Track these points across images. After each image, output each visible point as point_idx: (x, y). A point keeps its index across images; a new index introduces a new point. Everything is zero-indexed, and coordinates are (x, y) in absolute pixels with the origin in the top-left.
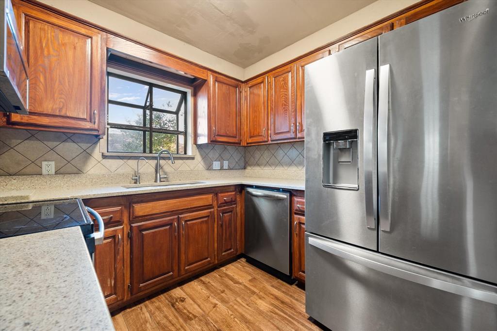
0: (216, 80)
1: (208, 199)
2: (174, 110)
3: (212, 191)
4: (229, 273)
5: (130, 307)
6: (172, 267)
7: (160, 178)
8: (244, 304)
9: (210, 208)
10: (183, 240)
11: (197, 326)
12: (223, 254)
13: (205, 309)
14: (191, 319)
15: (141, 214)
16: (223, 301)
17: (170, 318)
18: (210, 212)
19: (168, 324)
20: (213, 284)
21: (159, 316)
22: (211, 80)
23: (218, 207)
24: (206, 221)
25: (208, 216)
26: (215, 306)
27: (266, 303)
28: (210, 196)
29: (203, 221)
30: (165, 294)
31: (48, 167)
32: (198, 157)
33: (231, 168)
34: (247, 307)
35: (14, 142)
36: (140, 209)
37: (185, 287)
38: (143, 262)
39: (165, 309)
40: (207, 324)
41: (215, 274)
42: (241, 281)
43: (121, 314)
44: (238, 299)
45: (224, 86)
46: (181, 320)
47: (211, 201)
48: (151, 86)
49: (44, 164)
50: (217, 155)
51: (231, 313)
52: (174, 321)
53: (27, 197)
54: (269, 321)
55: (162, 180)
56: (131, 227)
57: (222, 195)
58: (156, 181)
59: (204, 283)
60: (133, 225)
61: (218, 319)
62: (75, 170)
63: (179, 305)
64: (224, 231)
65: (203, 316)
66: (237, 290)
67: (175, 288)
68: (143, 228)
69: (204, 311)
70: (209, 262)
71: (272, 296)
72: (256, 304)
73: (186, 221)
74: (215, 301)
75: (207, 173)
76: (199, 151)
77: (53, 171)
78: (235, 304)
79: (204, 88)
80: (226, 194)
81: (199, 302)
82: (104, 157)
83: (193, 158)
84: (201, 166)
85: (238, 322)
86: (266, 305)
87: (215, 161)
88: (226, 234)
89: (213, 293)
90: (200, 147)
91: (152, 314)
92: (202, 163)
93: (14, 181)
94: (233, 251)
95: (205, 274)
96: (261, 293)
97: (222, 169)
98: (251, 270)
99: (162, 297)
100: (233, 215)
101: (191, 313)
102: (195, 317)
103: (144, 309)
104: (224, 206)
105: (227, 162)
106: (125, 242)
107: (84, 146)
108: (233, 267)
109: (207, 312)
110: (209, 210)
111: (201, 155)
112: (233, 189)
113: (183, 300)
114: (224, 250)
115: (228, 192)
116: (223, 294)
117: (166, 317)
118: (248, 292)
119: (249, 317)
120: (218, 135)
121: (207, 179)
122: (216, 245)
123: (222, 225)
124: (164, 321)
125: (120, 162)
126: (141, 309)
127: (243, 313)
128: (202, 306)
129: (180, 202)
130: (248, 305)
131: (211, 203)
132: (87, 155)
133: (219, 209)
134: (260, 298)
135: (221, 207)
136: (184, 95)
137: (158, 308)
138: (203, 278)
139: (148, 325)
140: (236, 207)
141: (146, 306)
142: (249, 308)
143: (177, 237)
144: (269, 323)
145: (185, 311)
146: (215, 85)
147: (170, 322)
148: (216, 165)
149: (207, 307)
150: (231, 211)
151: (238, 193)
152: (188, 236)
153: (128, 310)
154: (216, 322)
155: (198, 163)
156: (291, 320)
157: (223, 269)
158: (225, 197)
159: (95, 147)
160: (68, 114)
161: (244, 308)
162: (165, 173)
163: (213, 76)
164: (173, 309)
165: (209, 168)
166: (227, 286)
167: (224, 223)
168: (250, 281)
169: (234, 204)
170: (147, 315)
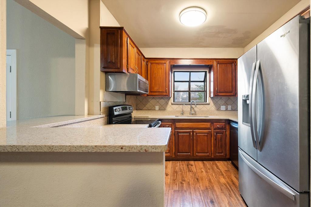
0: (218, 63)
1: (208, 125)
2: (203, 80)
3: (210, 121)
4: (218, 164)
5: (175, 161)
6: (190, 151)
7: (192, 113)
8: (214, 176)
9: (209, 130)
10: (195, 141)
11: (191, 174)
12: (217, 154)
13: (197, 171)
14: (191, 172)
15: (178, 127)
16: (207, 172)
17: (184, 168)
18: (209, 131)
19: (183, 170)
20: (208, 165)
21: (181, 166)
22: (215, 63)
23: (214, 130)
24: (206, 135)
25: (208, 133)
26: (202, 172)
27: (225, 180)
28: (209, 124)
29: (204, 135)
30: (187, 161)
31: (157, 108)
32: (212, 104)
33: (233, 110)
34: (215, 178)
35: (150, 100)
36: (178, 125)
37: (196, 162)
38: (179, 145)
39: (184, 165)
40: (195, 175)
41: (211, 162)
42: (221, 169)
43: (171, 161)
44: (213, 174)
45: (223, 65)
46: (187, 170)
47: (209, 126)
48: (190, 72)
49: (156, 106)
50: (224, 102)
51: (206, 176)
52: (185, 170)
53: (148, 117)
54: (220, 186)
55: (193, 114)
56: (175, 131)
57: (216, 124)
58: (190, 115)
59: (204, 163)
60: (176, 130)
61: (200, 176)
62: (163, 109)
63: (190, 166)
64: (217, 143)
65: (195, 173)
66: (216, 171)
67: (192, 161)
68: (179, 132)
69: (197, 172)
70: (208, 156)
71: (230, 180)
72: (220, 179)
73: (196, 133)
74: (203, 171)
75: (217, 112)
76: (212, 100)
77: (158, 109)
78: (211, 175)
79: (212, 68)
80: (219, 124)
81: (197, 168)
82: (172, 104)
83: (209, 104)
84: (213, 108)
85: (207, 180)
86: (224, 181)
87: (222, 105)
88: (218, 144)
89: (205, 168)
90: (212, 98)
91: (180, 165)
92: (214, 106)
93: (150, 112)
94: (223, 155)
95: (207, 161)
96: (226, 177)
97: (227, 110)
98: (230, 167)
99: (186, 162)
100: (223, 135)
101: (192, 170)
102: (192, 172)
103: (178, 163)
104: (218, 130)
105: (231, 106)
106: (173, 136)
107: (166, 100)
108: (222, 163)
109: (198, 172)
110: (208, 130)
111: (214, 103)
112: (224, 121)
113: (192, 165)
114: (217, 152)
115: (220, 123)
116: (208, 170)
117: (183, 168)
118: (221, 173)
119: (212, 181)
120: (219, 92)
121: (217, 115)
122: (213, 148)
123: (216, 139)
124: (182, 168)
125: (177, 106)
126: (178, 162)
127: (211, 179)
128: (197, 170)
129: (193, 124)
130: (215, 177)
131: (209, 127)
132: (167, 103)
133: (214, 131)
134: (224, 178)
135: (216, 130)
136: (206, 72)
137: (183, 164)
138: (205, 162)
139: (177, 167)
140: (226, 132)
141: (179, 162)
142: (216, 179)
143: (192, 139)
144: (219, 186)
145: (190, 169)
146: (217, 66)
147: (184, 169)
148: (223, 108)
149: (199, 171)
150: (222, 133)
151: (227, 124)
152: (197, 141)
153: (174, 161)
154: (199, 176)
155: (212, 106)
156: (231, 190)
157: (217, 162)
158: (218, 125)
159: (169, 101)
160: (160, 91)
161: (213, 178)
162: (195, 112)
163: (216, 61)
164: (187, 166)
165: (218, 109)
166: (213, 168)
167: (217, 139)
168: (226, 171)
169: (225, 130)
170: (178, 165)
